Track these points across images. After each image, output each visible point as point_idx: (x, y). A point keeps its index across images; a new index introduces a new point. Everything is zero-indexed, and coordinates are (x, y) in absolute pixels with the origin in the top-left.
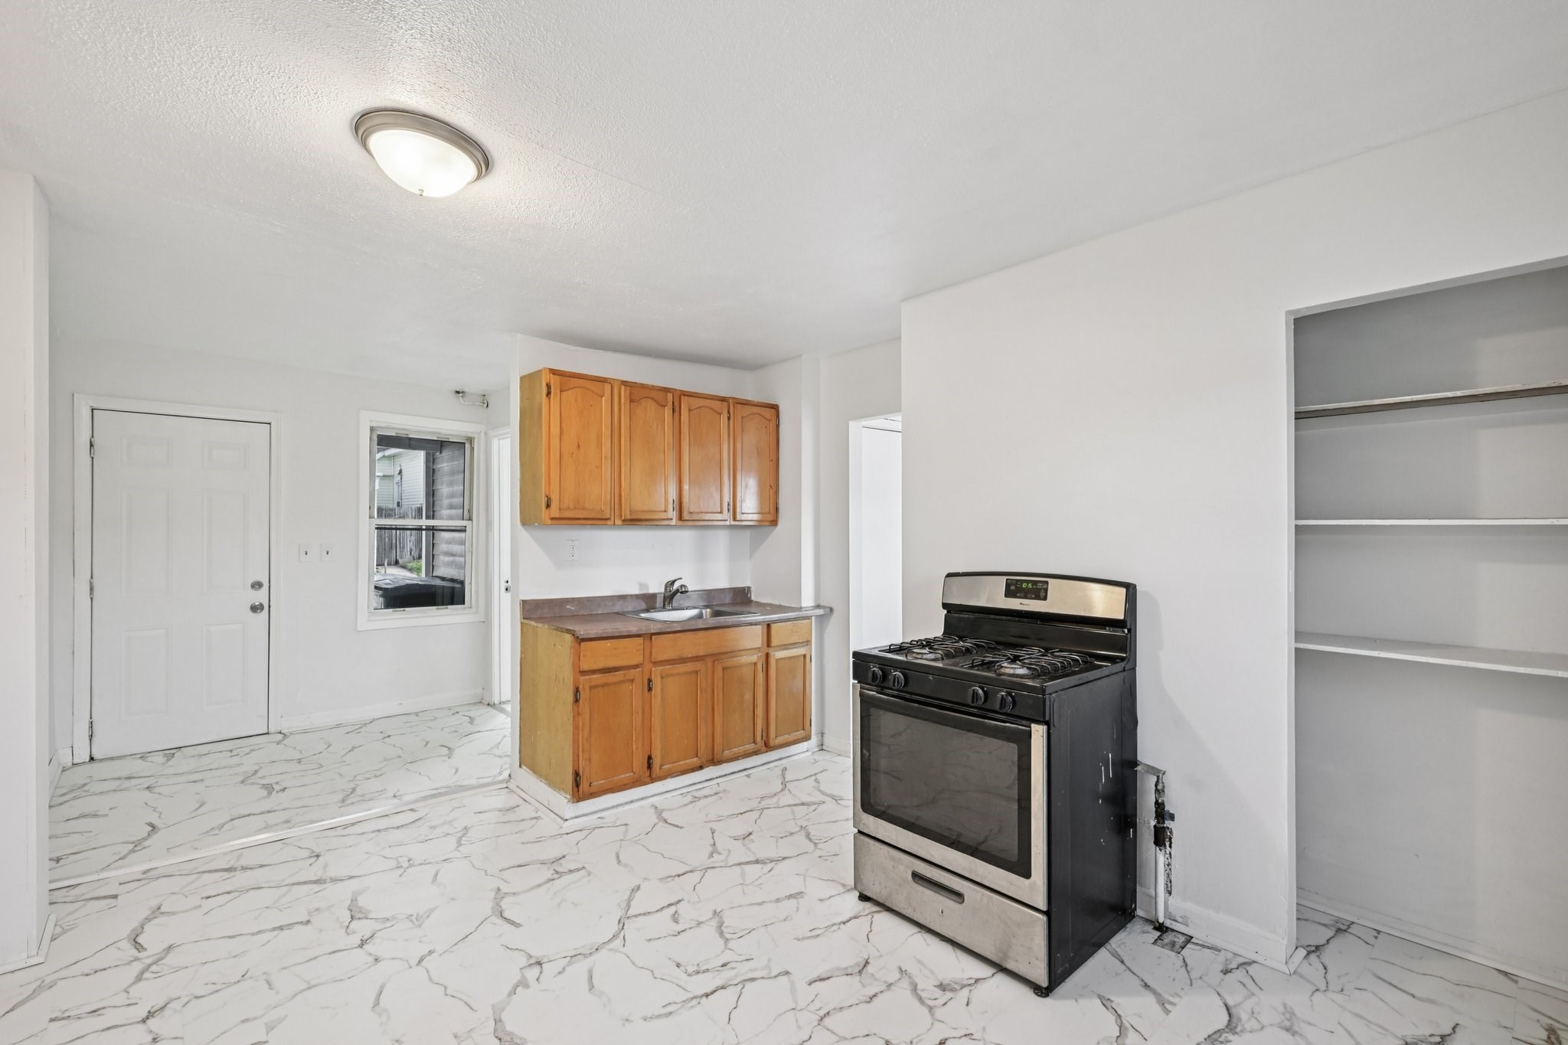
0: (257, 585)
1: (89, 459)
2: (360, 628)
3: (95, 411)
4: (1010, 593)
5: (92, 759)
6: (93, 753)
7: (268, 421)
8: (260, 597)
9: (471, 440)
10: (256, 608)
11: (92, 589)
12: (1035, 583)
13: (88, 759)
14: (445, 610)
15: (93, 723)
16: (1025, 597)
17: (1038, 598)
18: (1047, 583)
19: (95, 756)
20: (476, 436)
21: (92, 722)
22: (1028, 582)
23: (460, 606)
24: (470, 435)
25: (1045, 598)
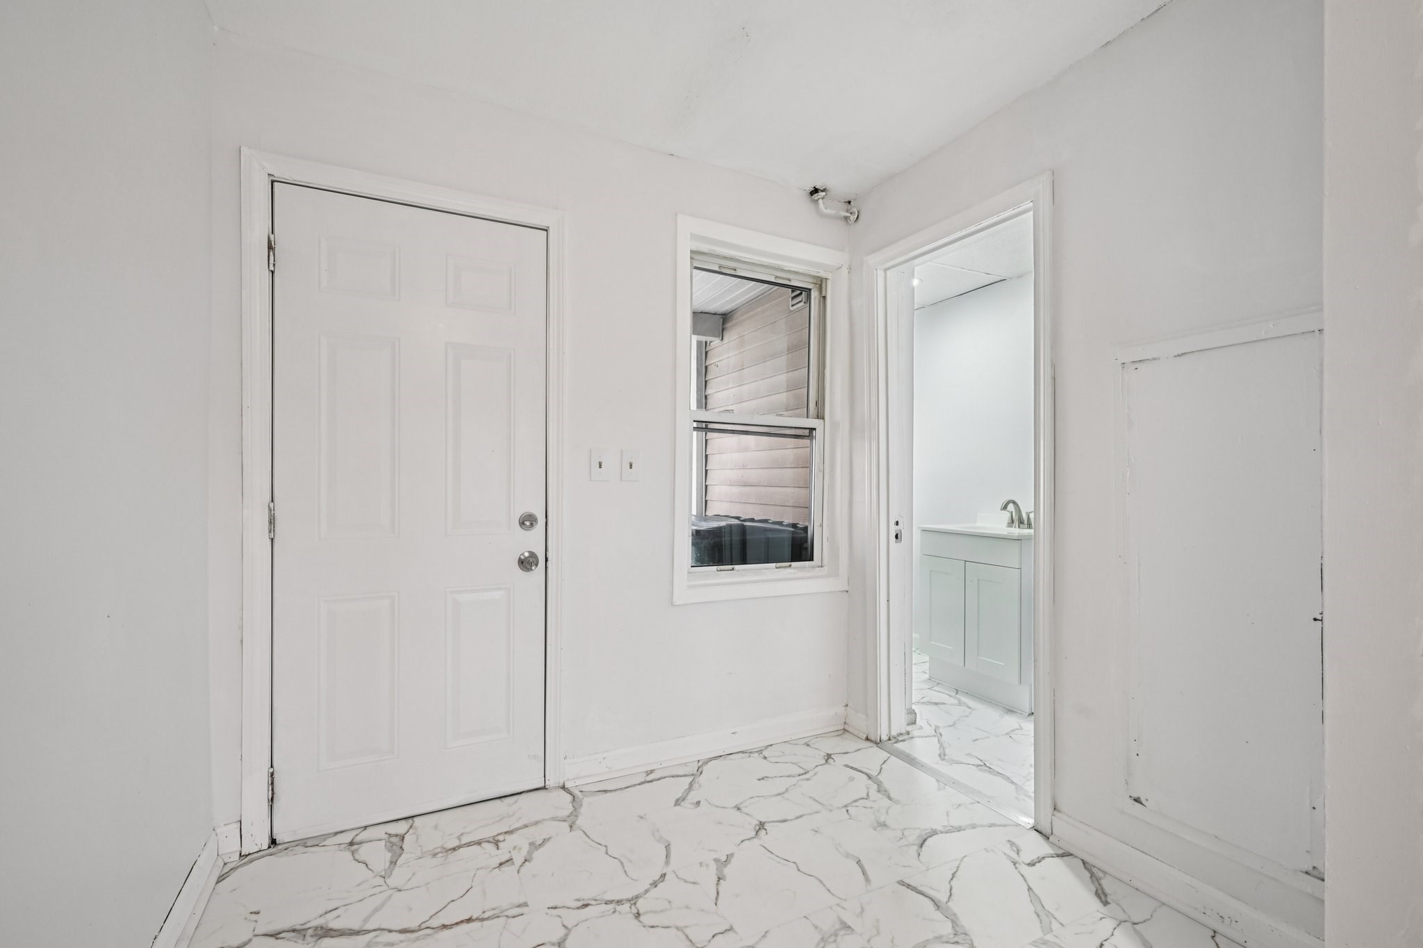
0: (527, 521)
1: (267, 275)
2: (677, 601)
3: (275, 184)
5: (273, 842)
6: (275, 831)
7: (543, 224)
8: (532, 541)
9: (821, 283)
10: (526, 563)
11: (272, 521)
13: (266, 842)
14: (789, 570)
15: (276, 776)
19: (279, 839)
20: (829, 276)
21: (272, 774)
23: (807, 563)
24: (822, 274)
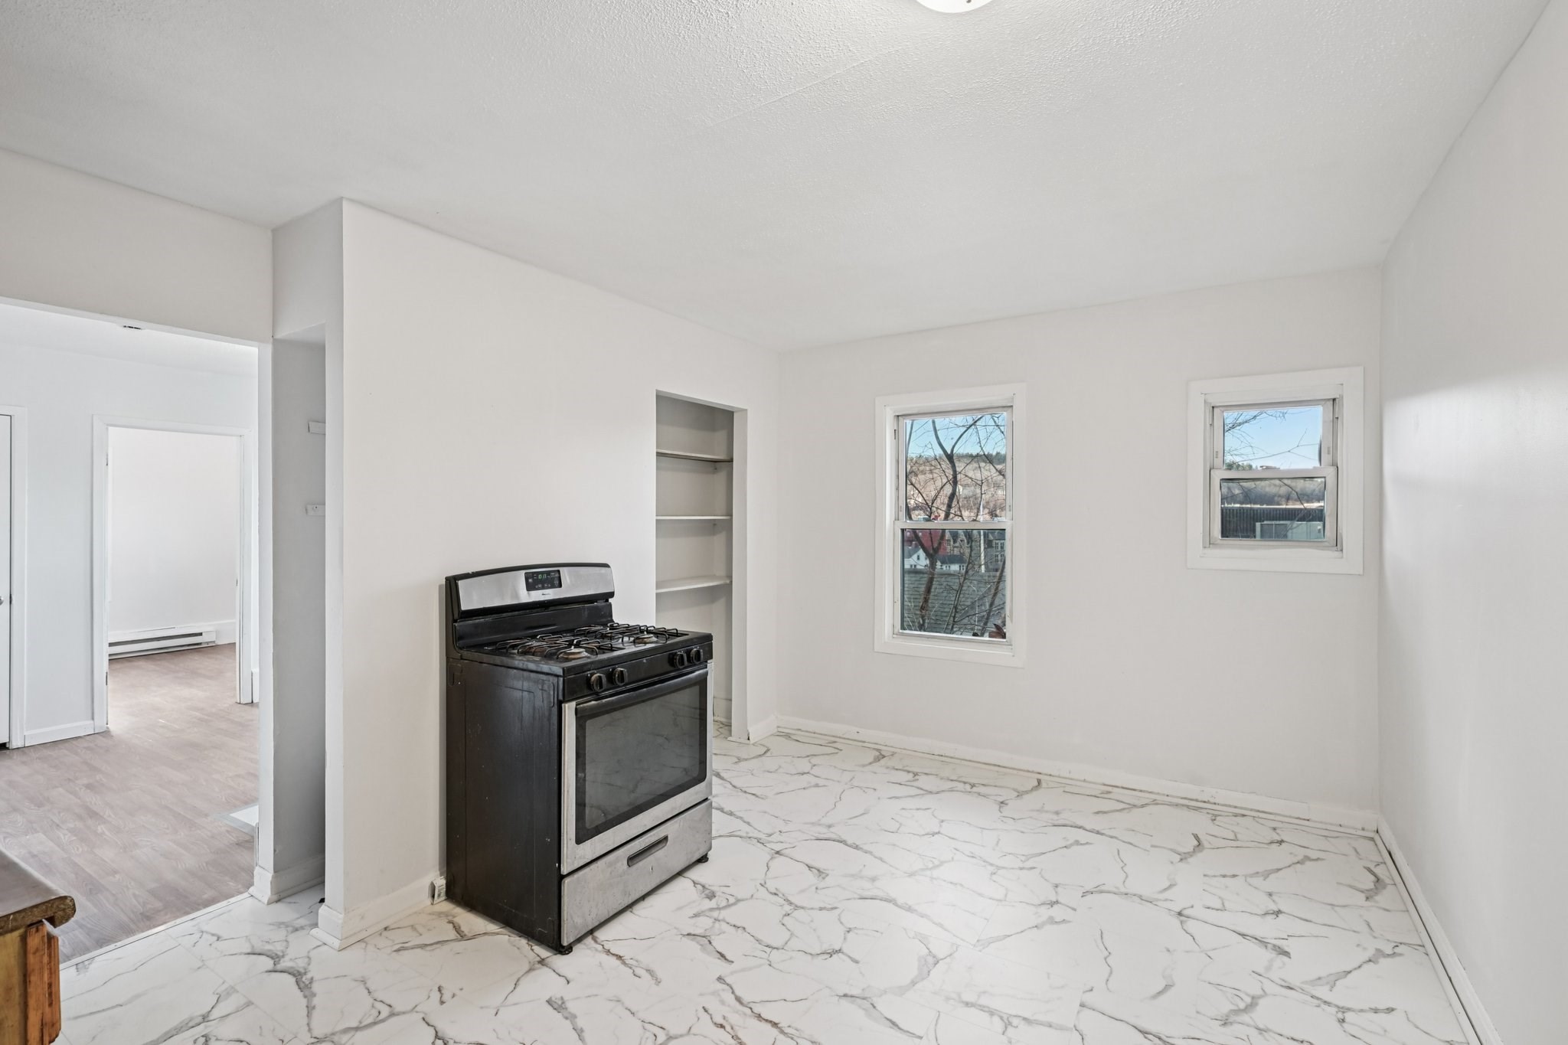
4: (530, 587)
12: (548, 573)
16: (543, 588)
17: (553, 586)
18: (559, 571)
22: (542, 573)
25: (560, 585)
